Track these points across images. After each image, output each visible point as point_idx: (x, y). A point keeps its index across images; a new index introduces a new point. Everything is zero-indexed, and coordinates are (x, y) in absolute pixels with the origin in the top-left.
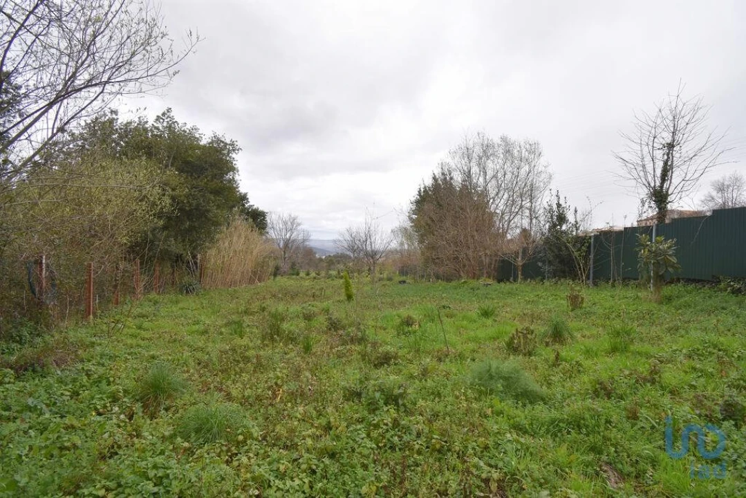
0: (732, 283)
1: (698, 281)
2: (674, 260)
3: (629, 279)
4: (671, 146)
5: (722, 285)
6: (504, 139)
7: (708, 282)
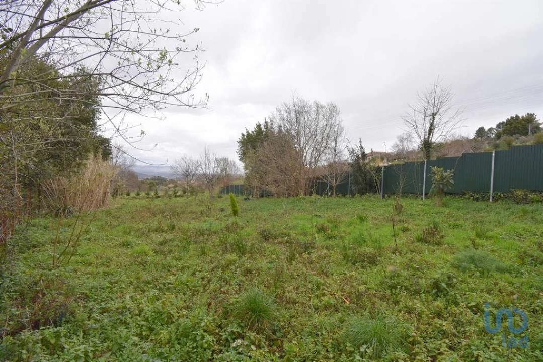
0: (473, 195)
1: (451, 194)
2: (452, 182)
3: (407, 193)
4: (434, 115)
5: (467, 196)
6: (316, 102)
7: (458, 194)
